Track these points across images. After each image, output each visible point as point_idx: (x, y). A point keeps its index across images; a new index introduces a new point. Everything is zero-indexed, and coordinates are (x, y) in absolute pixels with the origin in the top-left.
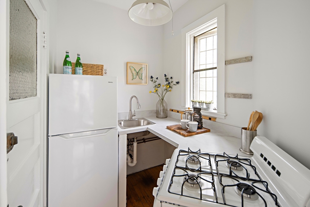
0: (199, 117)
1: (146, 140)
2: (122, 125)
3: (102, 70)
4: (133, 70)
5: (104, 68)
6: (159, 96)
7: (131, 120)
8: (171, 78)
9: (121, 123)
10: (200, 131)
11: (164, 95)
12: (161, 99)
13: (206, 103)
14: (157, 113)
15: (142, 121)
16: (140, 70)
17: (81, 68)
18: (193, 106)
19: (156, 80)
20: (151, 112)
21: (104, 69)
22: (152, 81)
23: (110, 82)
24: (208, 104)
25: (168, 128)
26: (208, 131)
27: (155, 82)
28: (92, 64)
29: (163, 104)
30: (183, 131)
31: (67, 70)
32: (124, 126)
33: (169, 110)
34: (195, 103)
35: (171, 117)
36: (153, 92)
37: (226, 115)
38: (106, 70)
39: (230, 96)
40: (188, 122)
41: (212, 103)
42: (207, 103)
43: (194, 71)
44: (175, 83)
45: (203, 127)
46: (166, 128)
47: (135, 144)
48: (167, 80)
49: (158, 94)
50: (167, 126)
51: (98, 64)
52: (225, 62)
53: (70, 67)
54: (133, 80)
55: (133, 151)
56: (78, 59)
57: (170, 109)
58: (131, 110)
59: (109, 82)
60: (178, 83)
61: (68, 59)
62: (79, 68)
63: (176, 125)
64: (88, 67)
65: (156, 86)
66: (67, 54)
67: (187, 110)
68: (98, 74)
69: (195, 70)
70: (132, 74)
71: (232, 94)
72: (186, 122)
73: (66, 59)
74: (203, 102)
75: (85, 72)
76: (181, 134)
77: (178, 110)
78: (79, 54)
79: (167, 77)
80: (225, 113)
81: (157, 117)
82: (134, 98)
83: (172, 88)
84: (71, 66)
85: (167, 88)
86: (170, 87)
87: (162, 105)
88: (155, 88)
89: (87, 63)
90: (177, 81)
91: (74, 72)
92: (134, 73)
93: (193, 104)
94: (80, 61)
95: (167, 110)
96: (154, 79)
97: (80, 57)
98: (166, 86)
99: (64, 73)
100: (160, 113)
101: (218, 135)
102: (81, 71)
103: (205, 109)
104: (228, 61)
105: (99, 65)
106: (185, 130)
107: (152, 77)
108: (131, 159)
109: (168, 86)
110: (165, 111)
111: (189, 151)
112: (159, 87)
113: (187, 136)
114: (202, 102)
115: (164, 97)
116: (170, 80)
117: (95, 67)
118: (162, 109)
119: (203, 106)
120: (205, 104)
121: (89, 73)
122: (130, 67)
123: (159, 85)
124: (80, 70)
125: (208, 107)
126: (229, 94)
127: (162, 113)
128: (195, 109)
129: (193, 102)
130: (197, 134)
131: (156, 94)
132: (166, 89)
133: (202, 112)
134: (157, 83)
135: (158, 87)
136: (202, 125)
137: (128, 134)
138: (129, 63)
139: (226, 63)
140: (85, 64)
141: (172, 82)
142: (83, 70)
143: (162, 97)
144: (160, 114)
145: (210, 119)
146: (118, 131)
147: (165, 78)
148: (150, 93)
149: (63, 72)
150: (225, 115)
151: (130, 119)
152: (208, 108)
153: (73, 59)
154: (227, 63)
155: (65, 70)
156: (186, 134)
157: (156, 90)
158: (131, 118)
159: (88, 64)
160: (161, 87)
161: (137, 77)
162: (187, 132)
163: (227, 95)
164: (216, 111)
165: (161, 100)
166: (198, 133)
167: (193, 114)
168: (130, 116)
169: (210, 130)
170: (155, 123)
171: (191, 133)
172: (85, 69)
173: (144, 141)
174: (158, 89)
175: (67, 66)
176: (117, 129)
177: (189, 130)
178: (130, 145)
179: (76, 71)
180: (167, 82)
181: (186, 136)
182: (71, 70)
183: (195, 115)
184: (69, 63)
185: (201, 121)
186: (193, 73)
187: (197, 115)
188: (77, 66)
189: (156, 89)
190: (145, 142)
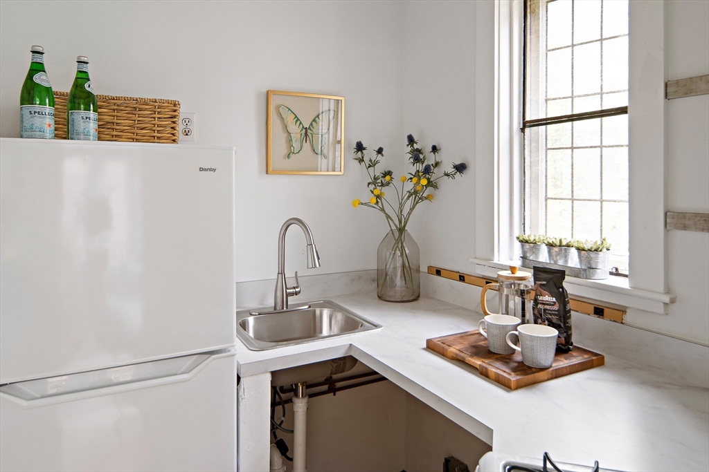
0: (556, 308)
1: (339, 385)
2: (251, 334)
3: (174, 122)
4: (290, 119)
5: (183, 112)
6: (388, 217)
7: (281, 310)
8: (435, 149)
9: (244, 325)
10: (564, 363)
11: (405, 213)
12: (394, 227)
13: (578, 249)
14: (381, 282)
15: (326, 313)
16: (314, 120)
17: (92, 114)
18: (524, 258)
19: (374, 156)
20: (357, 277)
21: (181, 117)
22: (361, 160)
23: (206, 170)
24: (589, 254)
25: (432, 347)
26: (595, 362)
27: (373, 164)
28: (135, 96)
29: (402, 247)
30: (498, 364)
31: (37, 121)
32: (258, 337)
33: (424, 269)
34: (531, 249)
35: (432, 298)
36: (365, 204)
37: (673, 301)
38: (187, 121)
39: (687, 222)
40: (515, 328)
41: (605, 250)
42: (587, 247)
43: (526, 125)
44: (451, 170)
45: (572, 344)
46: (425, 346)
47: (300, 406)
48: (417, 156)
49: (383, 210)
50: (428, 341)
51: (158, 97)
52: (666, 85)
53: (48, 109)
54: (288, 157)
55: (292, 432)
56: (82, 79)
57: (430, 268)
58: (282, 272)
59: (201, 169)
60: (461, 168)
61: (38, 78)
62: (82, 113)
63: (463, 336)
64: (118, 111)
65: (376, 178)
66: (38, 58)
67: (507, 278)
68: (158, 138)
69: (528, 119)
70: (284, 136)
71: (696, 215)
72: (505, 327)
73: (30, 77)
74: (568, 246)
75: (107, 132)
76: (492, 375)
77: (463, 270)
78: (83, 59)
79: (416, 146)
80: (668, 291)
81: (379, 297)
82: (294, 228)
83: (436, 187)
84: (52, 104)
85: (418, 188)
86: (430, 183)
87: (398, 253)
88: (372, 187)
89: (114, 95)
90: (458, 163)
91: (64, 131)
92: (295, 130)
93: (524, 252)
94: (86, 85)
95: (418, 271)
96: (370, 154)
97: (89, 69)
98: (415, 180)
99: (25, 134)
100: (393, 281)
101: (644, 383)
102: (92, 126)
103: (577, 273)
104: (677, 82)
105: (162, 101)
106: (506, 357)
107: (360, 147)
108: (284, 463)
109: (424, 182)
110: (410, 271)
111: (549, 465)
112: (388, 184)
113: (520, 386)
114: (564, 243)
115: (406, 223)
116: (431, 159)
117: (145, 110)
118: (399, 264)
119: (566, 261)
120: (573, 252)
121: (122, 131)
122: (278, 108)
123: (388, 178)
124: (87, 121)
125: (589, 262)
126: (683, 215)
127: (399, 281)
128: (539, 271)
129: (524, 242)
130: (557, 377)
131: (376, 212)
132: (416, 192)
133: (569, 285)
134: (378, 170)
135: (383, 185)
136: (568, 338)
137: (273, 373)
138: (276, 93)
139: (669, 90)
140: (106, 99)
141: (437, 164)
142: (99, 120)
143: (400, 222)
144: (393, 286)
145: (599, 312)
146: (238, 363)
147: (409, 149)
148: (354, 205)
149: (22, 131)
150: (667, 299)
151: (279, 307)
152: (588, 269)
153: (59, 79)
154: (675, 89)
155: (27, 123)
156: (513, 378)
157: (378, 197)
158: (285, 303)
159: (118, 99)
160: (396, 181)
161: (307, 146)
162: (515, 370)
163: (676, 220)
164: (623, 283)
165: (397, 235)
166: (558, 374)
167: (528, 292)
168: (279, 294)
169: (603, 358)
170: (376, 326)
171: (532, 375)
172: (108, 119)
173: (332, 387)
174: (385, 189)
175: (37, 107)
176: (233, 355)
177: (518, 358)
178: (279, 404)
179: (73, 125)
180: (421, 167)
181: (513, 385)
182: (52, 122)
183: (540, 298)
184: (44, 93)
185: (565, 323)
186: (523, 130)
187: (547, 298)
188: (75, 106)
189: (377, 192)
190: (333, 390)
